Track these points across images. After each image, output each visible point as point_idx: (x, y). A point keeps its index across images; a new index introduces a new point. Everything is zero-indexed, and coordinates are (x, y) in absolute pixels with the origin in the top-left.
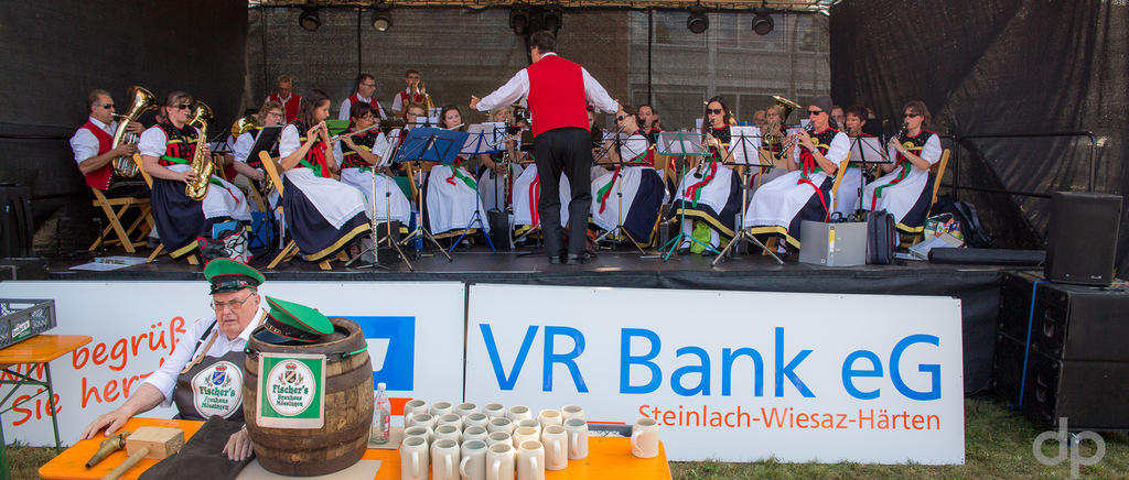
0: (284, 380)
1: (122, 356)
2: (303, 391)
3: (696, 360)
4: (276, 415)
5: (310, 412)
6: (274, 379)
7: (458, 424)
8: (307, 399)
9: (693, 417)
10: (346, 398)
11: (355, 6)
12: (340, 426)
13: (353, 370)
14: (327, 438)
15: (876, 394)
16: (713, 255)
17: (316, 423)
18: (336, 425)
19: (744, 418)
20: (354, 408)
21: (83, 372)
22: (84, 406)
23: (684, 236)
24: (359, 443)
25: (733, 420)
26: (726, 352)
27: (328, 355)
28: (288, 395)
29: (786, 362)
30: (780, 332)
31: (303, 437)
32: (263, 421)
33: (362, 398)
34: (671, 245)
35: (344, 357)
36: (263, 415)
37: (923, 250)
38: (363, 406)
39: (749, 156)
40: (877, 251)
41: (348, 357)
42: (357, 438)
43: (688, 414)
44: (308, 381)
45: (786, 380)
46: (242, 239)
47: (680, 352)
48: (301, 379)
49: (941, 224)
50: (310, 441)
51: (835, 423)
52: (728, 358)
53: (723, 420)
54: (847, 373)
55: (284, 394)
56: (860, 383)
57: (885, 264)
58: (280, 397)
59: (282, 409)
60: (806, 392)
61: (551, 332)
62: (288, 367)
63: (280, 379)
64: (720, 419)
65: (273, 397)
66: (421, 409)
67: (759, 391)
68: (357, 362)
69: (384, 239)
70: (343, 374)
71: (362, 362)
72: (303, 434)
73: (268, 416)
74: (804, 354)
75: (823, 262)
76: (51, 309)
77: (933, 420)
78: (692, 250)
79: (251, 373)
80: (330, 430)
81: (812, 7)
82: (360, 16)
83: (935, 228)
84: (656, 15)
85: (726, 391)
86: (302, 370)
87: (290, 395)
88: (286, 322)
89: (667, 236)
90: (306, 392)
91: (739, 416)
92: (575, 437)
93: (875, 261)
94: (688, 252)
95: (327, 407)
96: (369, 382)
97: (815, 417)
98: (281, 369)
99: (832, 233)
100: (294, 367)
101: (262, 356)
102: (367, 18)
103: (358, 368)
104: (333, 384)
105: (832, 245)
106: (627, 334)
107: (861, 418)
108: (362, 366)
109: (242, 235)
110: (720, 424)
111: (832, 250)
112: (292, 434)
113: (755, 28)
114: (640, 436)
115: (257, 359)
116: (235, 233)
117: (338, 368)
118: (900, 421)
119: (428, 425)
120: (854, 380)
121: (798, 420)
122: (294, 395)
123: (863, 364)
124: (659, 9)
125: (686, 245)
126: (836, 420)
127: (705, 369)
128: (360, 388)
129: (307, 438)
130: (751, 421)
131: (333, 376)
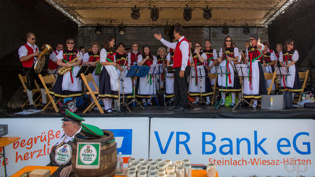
0: (86, 151)
1: (31, 144)
2: (92, 156)
3: (227, 142)
4: (83, 164)
5: (95, 163)
6: (82, 151)
7: (146, 166)
8: (94, 158)
9: (227, 162)
10: (108, 158)
11: (114, 26)
12: (105, 168)
13: (110, 148)
14: (101, 172)
15: (289, 153)
16: (233, 107)
17: (97, 167)
18: (104, 167)
19: (244, 162)
20: (110, 161)
21: (17, 150)
22: (16, 162)
23: (222, 101)
24: (112, 174)
25: (241, 163)
26: (238, 139)
27: (101, 143)
28: (87, 157)
29: (258, 143)
30: (255, 132)
31: (92, 172)
32: (78, 167)
33: (113, 158)
34: (219, 103)
35: (107, 143)
36: (78, 164)
37: (302, 104)
38: (113, 161)
39: (243, 74)
40: (287, 105)
41: (109, 143)
42: (111, 172)
43: (226, 161)
44: (94, 152)
45: (258, 148)
46: (74, 103)
47: (222, 140)
48: (92, 151)
49: (307, 95)
50: (94, 173)
51: (275, 164)
52: (238, 141)
53: (237, 163)
54: (279, 146)
55: (86, 157)
56: (283, 149)
57: (289, 108)
58: (84, 158)
59: (85, 162)
60: (265, 153)
61: (178, 134)
62: (87, 147)
63: (85, 151)
64: (236, 163)
65: (82, 158)
66: (134, 161)
67: (249, 153)
68: (111, 145)
69: (122, 103)
70: (107, 149)
71: (113, 145)
72: (92, 171)
73: (80, 165)
74: (264, 140)
75: (269, 108)
76: (6, 128)
77: (309, 161)
78: (225, 105)
79: (74, 150)
80: (102, 169)
81: (262, 25)
82: (115, 30)
83: (305, 96)
84: (212, 29)
85: (238, 153)
86: (92, 148)
87: (88, 157)
88: (87, 132)
89: (217, 101)
90: (94, 156)
91: (243, 161)
92: (187, 170)
93: (286, 108)
94: (224, 106)
95: (101, 161)
96: (116, 152)
97: (268, 161)
98: (85, 148)
99: (272, 99)
100: (89, 147)
101: (78, 143)
102: (117, 30)
103: (112, 147)
104: (103, 153)
105: (272, 103)
106: (204, 134)
107: (284, 161)
108: (113, 146)
109: (74, 102)
110: (236, 164)
111: (272, 104)
112: (88, 171)
113: (244, 32)
114: (209, 170)
115: (76, 145)
116: (71, 101)
117: (105, 147)
118: (297, 162)
119: (136, 167)
120: (282, 148)
121: (263, 162)
122: (89, 157)
123: (284, 143)
124: (213, 27)
125: (223, 104)
126: (276, 162)
127: (231, 146)
128: (112, 154)
129: (93, 172)
130: (247, 163)
131: (103, 150)
